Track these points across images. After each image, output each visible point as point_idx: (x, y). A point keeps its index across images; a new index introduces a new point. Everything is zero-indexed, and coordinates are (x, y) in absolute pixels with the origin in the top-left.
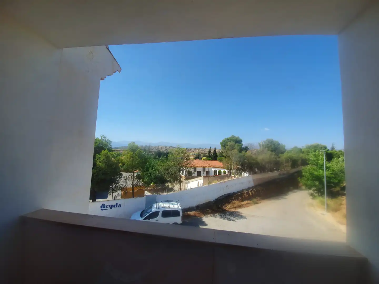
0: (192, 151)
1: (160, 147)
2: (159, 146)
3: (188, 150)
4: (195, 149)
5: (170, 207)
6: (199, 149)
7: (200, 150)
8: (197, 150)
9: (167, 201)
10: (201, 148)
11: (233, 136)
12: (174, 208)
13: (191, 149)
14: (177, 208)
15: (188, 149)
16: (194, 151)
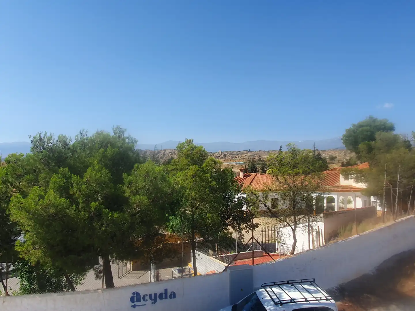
0: (232, 157)
1: (167, 152)
2: (165, 150)
3: (225, 155)
4: (239, 153)
5: (308, 301)
6: (245, 152)
7: (249, 154)
8: (243, 153)
9: (288, 282)
10: (249, 151)
11: (371, 118)
12: (317, 302)
13: (231, 153)
14: (325, 301)
15: (225, 153)
16: (236, 157)
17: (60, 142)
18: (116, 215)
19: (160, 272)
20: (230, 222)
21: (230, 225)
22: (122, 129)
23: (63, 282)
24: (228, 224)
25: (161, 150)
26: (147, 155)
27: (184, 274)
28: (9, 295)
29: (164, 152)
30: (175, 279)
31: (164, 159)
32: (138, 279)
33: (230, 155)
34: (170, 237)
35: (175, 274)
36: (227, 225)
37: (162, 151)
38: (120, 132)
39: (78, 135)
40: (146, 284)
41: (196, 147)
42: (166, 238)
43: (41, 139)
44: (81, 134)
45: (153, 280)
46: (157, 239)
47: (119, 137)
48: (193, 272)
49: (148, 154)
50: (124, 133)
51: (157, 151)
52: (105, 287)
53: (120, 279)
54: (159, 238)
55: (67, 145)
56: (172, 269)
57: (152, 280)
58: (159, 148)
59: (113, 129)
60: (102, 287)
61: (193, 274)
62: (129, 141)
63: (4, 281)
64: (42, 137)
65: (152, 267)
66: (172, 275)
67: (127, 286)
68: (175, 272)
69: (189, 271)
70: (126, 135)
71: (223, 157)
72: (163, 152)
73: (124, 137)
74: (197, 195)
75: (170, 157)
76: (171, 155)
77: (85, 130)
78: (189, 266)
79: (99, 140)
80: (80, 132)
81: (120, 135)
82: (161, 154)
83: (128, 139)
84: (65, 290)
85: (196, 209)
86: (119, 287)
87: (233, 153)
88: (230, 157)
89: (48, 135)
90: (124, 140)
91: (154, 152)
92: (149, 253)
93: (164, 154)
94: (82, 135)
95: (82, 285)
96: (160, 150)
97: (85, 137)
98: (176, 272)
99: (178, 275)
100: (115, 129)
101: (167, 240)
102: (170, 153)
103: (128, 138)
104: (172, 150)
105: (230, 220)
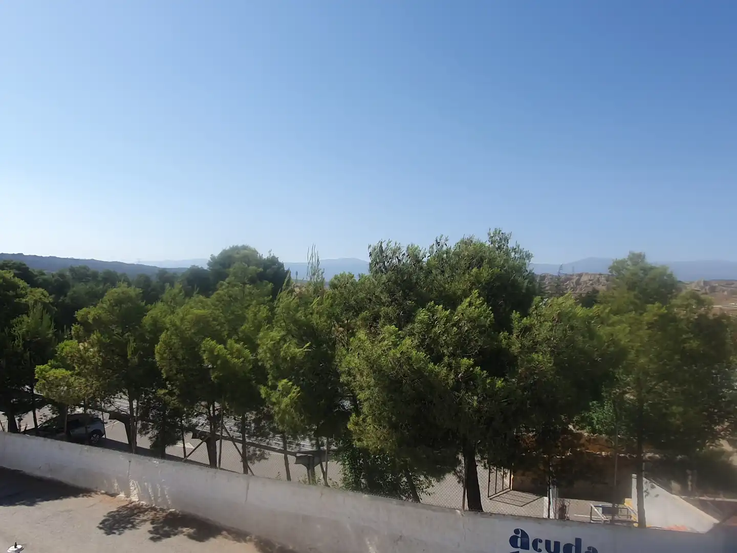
0: (730, 292)
1: (584, 278)
2: (580, 275)
3: (713, 289)
13: (729, 283)
15: (713, 284)
17: (409, 257)
18: (499, 383)
19: (566, 504)
20: (723, 430)
21: (723, 438)
22: (505, 233)
23: (402, 484)
24: (719, 433)
25: (573, 275)
26: (545, 284)
27: (616, 518)
28: (329, 486)
29: (579, 280)
30: (597, 523)
31: (577, 292)
32: (522, 508)
33: (724, 288)
34: (589, 440)
35: (597, 515)
36: (715, 436)
37: (575, 277)
38: (500, 240)
39: (434, 245)
40: (539, 520)
41: (652, 268)
42: (582, 441)
43: (382, 251)
44: (438, 243)
45: (552, 516)
46: (563, 439)
47: (499, 247)
48: (635, 518)
49: (547, 282)
50: (508, 241)
51: (563, 277)
52: (466, 507)
53: (490, 499)
54: (567, 438)
55: (419, 261)
56: (592, 504)
57: (551, 514)
58: (569, 271)
59: (489, 234)
60: (462, 505)
61: (635, 522)
62: (516, 256)
63: (324, 464)
64: (384, 249)
65: (552, 491)
66: (591, 516)
67: (504, 515)
68: (596, 510)
69: (626, 513)
70: (511, 244)
71: (708, 291)
72: (575, 279)
73: (507, 249)
74: (652, 366)
75: (590, 290)
76: (592, 284)
77: (444, 238)
78: (625, 504)
79: (466, 254)
80: (437, 241)
81: (501, 245)
82: (573, 283)
83: (515, 253)
84: (404, 498)
85: (648, 392)
86: (491, 514)
87: (733, 284)
88: (726, 293)
89: (392, 245)
90: (507, 253)
91: (558, 279)
92: (547, 463)
93: (578, 283)
94: (439, 245)
95: (430, 495)
96: (571, 275)
97: (445, 248)
98: (598, 510)
99: (603, 518)
100: (492, 235)
101: (583, 445)
102: (591, 282)
103: (514, 250)
104: (595, 275)
105: (725, 427)
